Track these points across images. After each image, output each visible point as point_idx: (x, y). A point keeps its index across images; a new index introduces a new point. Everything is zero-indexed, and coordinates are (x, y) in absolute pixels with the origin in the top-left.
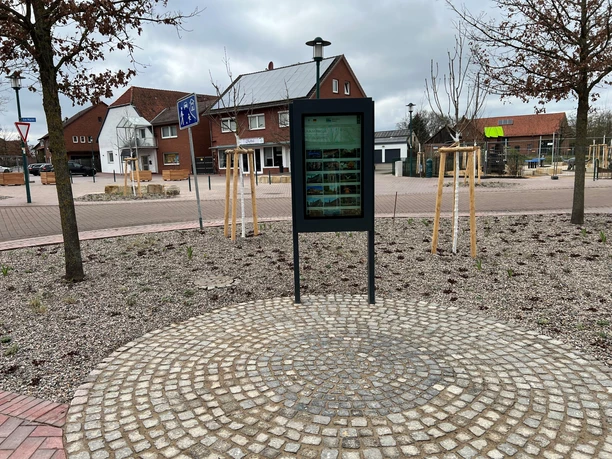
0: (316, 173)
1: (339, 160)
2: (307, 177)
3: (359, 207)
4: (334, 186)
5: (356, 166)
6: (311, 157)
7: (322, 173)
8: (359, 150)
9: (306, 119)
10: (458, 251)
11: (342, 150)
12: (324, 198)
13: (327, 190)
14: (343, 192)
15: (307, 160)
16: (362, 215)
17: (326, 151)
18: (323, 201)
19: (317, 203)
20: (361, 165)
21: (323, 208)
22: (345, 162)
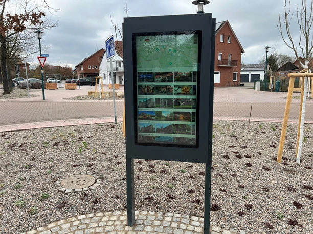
0: (149, 97)
1: (172, 84)
2: (138, 101)
3: (194, 136)
4: (167, 112)
5: (191, 91)
6: (142, 80)
7: (155, 97)
8: (195, 73)
9: (138, 38)
10: (301, 161)
11: (176, 73)
12: (156, 124)
13: (159, 116)
14: (176, 119)
15: (139, 84)
16: (196, 146)
17: (158, 74)
18: (155, 127)
19: (149, 129)
20: (197, 91)
21: (155, 134)
22: (179, 87)
